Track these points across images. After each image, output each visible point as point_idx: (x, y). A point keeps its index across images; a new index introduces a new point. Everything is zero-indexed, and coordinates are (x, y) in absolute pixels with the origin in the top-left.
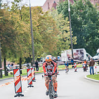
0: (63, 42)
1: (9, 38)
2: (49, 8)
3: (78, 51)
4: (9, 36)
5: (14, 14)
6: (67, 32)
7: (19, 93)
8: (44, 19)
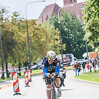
0: (55, 49)
1: (9, 46)
2: (43, 21)
3: (67, 56)
4: (10, 45)
5: (13, 26)
6: (57, 40)
7: (17, 92)
8: (38, 29)
